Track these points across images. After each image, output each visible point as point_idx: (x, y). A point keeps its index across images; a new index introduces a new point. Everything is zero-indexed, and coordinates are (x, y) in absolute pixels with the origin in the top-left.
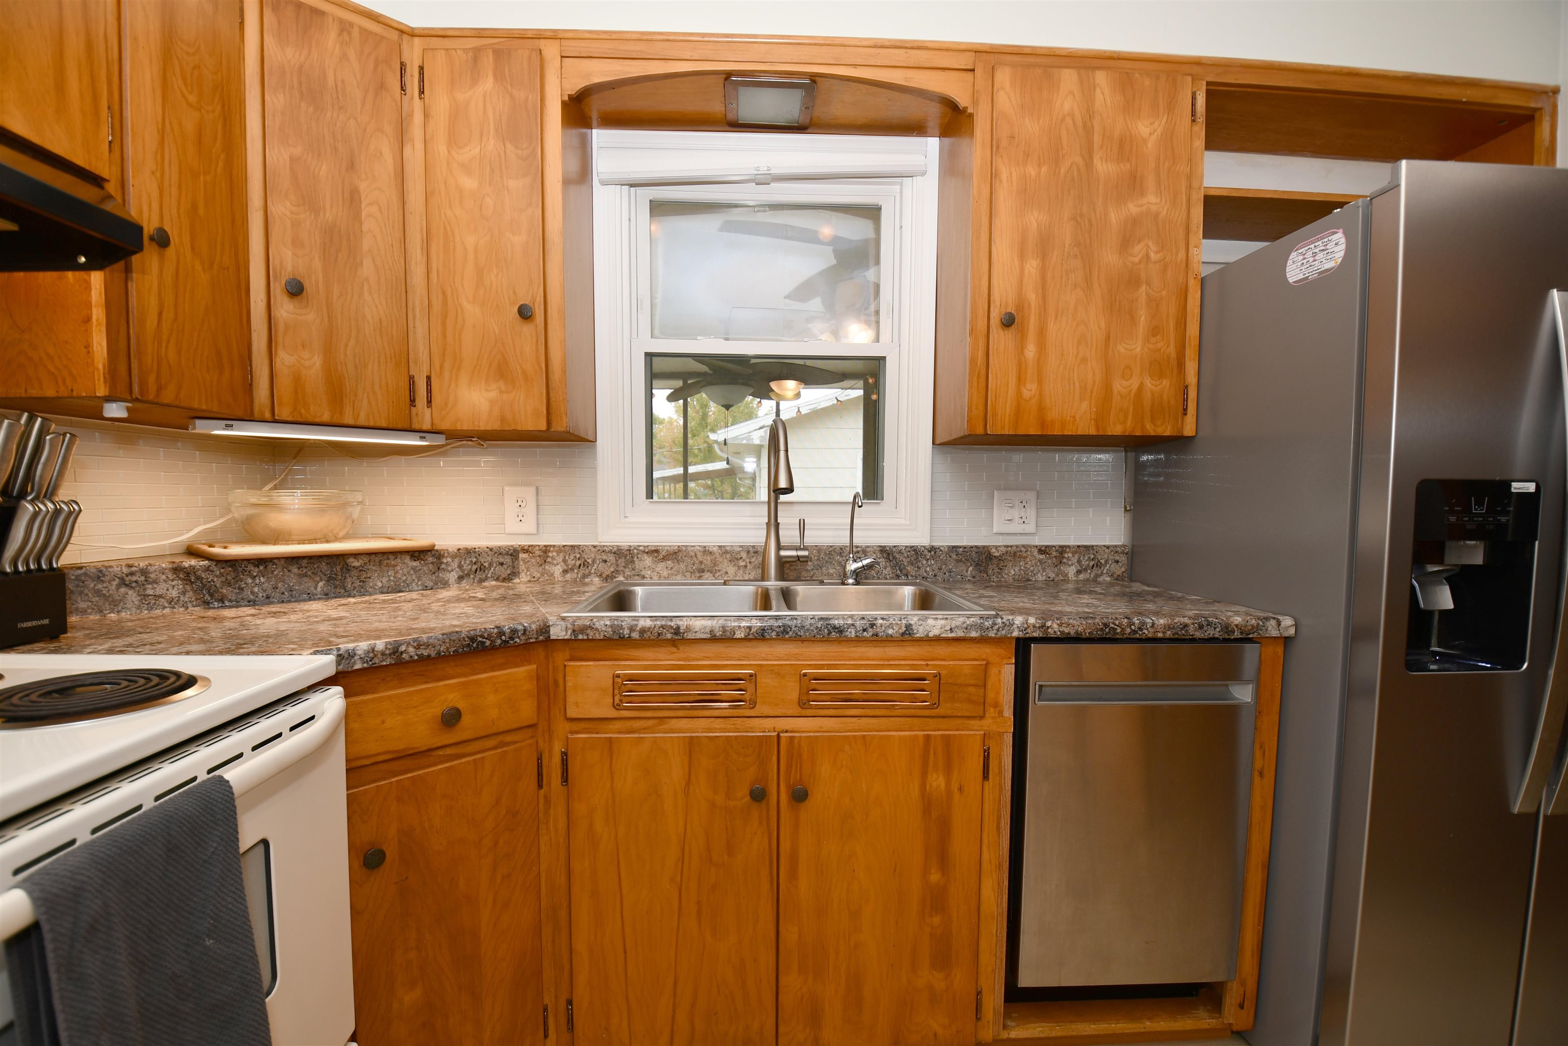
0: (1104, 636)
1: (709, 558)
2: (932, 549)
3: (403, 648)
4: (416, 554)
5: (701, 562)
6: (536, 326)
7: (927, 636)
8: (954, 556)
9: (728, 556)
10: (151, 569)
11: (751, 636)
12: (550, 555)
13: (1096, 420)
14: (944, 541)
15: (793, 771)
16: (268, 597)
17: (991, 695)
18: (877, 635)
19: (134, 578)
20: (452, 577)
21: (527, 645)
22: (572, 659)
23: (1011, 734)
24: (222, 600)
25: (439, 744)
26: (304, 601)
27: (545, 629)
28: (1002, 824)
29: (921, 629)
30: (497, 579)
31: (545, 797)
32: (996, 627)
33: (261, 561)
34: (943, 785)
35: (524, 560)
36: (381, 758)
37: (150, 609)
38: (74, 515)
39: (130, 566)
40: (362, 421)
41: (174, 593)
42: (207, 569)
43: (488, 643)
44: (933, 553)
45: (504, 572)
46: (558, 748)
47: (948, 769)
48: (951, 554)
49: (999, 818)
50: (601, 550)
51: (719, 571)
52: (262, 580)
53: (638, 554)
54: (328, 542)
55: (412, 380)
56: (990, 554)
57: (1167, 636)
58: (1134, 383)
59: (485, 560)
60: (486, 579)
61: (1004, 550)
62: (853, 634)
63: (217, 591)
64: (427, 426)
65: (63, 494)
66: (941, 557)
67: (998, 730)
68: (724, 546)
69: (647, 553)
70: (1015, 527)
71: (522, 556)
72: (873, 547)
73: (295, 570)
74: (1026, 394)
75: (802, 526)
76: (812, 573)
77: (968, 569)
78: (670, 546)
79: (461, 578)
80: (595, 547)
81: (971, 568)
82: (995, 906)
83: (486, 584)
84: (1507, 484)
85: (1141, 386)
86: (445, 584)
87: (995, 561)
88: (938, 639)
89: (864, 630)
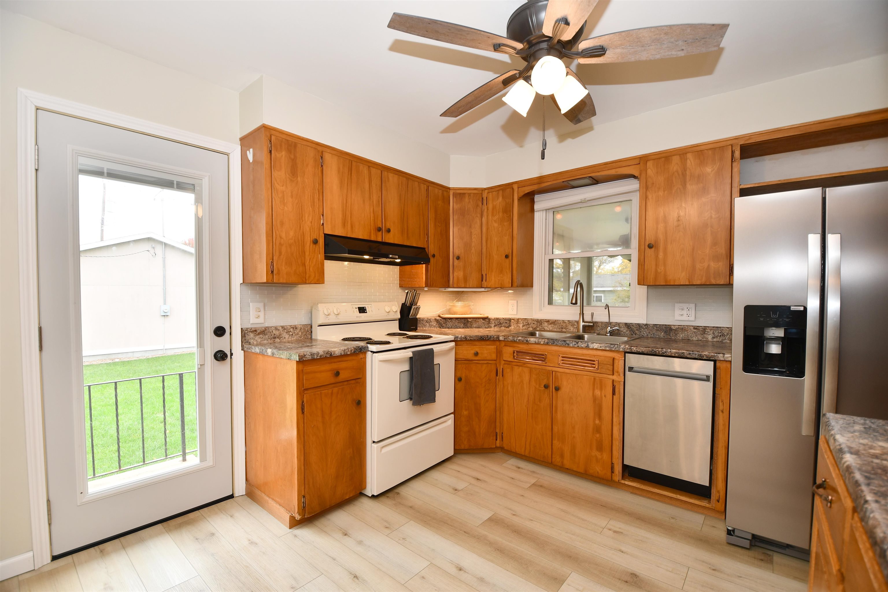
0: (652, 353)
1: (565, 324)
2: (646, 325)
3: (467, 337)
4: (484, 319)
5: (562, 325)
6: (510, 260)
7: (593, 348)
8: (655, 328)
9: (571, 324)
10: (431, 319)
11: (545, 344)
12: (519, 321)
13: (689, 279)
14: (652, 322)
15: (556, 382)
16: (451, 327)
17: (615, 369)
18: (578, 346)
19: (428, 321)
20: (493, 325)
21: (494, 340)
22: (505, 346)
23: (623, 382)
24: (443, 327)
25: (474, 359)
26: (459, 328)
27: (498, 337)
28: (620, 411)
29: (591, 346)
30: (505, 327)
31: (498, 379)
32: (615, 347)
33: (451, 319)
34: (599, 394)
35: (512, 322)
36: (462, 359)
37: (431, 328)
38: (419, 308)
39: (428, 318)
40: (470, 286)
41: (435, 325)
42: (441, 320)
43: (485, 339)
44: (646, 326)
45: (507, 325)
46: (501, 367)
47: (601, 389)
48: (654, 327)
49: (619, 408)
50: (533, 320)
51: (568, 329)
52: (451, 323)
53: (543, 322)
54: (465, 315)
55: (482, 275)
56: (671, 327)
57: (676, 356)
58: (706, 265)
59: (502, 321)
60: (502, 327)
61: (677, 327)
62: (572, 346)
63: (442, 325)
64: (485, 287)
65: (418, 305)
66: (650, 328)
67: (618, 380)
68: (570, 321)
69: (546, 322)
70: (685, 318)
71: (512, 321)
72: (622, 323)
73: (457, 321)
74: (659, 270)
75: (592, 315)
76: (599, 331)
77: (661, 333)
78: (553, 320)
79: (495, 326)
80: (531, 319)
81: (662, 333)
82: (618, 436)
83: (501, 328)
84: (789, 307)
85: (709, 266)
86: (491, 327)
87: (673, 331)
88: (596, 349)
89: (575, 345)
